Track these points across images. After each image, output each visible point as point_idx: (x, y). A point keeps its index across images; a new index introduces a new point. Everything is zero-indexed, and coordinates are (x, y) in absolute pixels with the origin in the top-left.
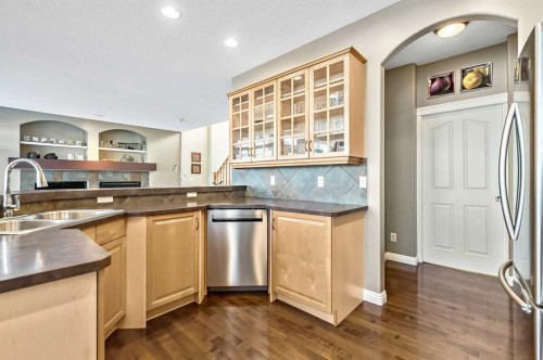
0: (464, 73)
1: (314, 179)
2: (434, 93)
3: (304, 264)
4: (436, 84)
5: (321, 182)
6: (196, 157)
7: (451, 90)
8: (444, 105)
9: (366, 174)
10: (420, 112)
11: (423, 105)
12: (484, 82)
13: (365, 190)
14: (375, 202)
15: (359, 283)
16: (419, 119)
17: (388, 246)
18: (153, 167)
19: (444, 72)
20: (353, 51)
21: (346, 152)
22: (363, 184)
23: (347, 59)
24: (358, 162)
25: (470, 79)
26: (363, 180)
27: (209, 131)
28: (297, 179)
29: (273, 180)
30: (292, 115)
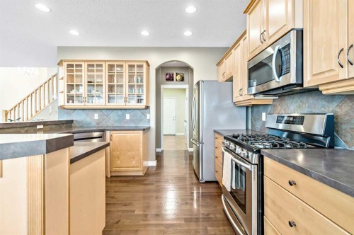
0: (177, 74)
1: (124, 115)
2: (167, 80)
3: (129, 153)
4: (168, 76)
5: (128, 117)
7: (173, 80)
9: (149, 113)
10: (162, 87)
11: (163, 84)
12: (182, 79)
13: (149, 120)
14: (153, 125)
16: (162, 90)
19: (171, 72)
20: (147, 62)
22: (148, 117)
23: (145, 65)
24: (147, 107)
25: (178, 77)
26: (148, 115)
28: (113, 115)
29: (96, 116)
30: (115, 83)
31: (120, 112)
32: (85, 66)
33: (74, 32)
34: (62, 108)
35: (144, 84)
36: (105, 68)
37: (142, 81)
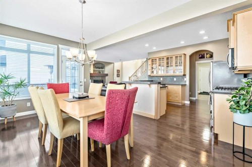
0: (207, 54)
2: (200, 58)
4: (200, 56)
5: (175, 79)
6: (118, 71)
7: (204, 58)
8: (202, 61)
10: (197, 62)
11: (198, 61)
12: (211, 57)
13: (186, 81)
14: (188, 83)
15: (184, 100)
16: (196, 64)
17: (190, 96)
18: (107, 75)
19: (202, 53)
21: (183, 73)
23: (183, 55)
24: (184, 75)
25: (208, 56)
26: (185, 79)
27: (122, 63)
28: (168, 79)
29: (162, 79)
30: (169, 65)
31: (171, 77)
32: (158, 59)
33: (154, 48)
34: (150, 76)
35: (183, 64)
36: (165, 59)
37: (181, 63)
